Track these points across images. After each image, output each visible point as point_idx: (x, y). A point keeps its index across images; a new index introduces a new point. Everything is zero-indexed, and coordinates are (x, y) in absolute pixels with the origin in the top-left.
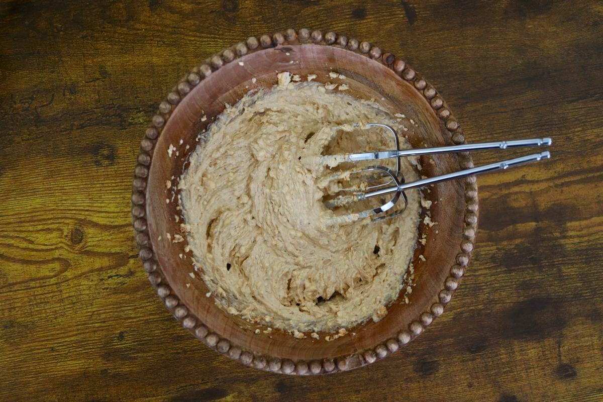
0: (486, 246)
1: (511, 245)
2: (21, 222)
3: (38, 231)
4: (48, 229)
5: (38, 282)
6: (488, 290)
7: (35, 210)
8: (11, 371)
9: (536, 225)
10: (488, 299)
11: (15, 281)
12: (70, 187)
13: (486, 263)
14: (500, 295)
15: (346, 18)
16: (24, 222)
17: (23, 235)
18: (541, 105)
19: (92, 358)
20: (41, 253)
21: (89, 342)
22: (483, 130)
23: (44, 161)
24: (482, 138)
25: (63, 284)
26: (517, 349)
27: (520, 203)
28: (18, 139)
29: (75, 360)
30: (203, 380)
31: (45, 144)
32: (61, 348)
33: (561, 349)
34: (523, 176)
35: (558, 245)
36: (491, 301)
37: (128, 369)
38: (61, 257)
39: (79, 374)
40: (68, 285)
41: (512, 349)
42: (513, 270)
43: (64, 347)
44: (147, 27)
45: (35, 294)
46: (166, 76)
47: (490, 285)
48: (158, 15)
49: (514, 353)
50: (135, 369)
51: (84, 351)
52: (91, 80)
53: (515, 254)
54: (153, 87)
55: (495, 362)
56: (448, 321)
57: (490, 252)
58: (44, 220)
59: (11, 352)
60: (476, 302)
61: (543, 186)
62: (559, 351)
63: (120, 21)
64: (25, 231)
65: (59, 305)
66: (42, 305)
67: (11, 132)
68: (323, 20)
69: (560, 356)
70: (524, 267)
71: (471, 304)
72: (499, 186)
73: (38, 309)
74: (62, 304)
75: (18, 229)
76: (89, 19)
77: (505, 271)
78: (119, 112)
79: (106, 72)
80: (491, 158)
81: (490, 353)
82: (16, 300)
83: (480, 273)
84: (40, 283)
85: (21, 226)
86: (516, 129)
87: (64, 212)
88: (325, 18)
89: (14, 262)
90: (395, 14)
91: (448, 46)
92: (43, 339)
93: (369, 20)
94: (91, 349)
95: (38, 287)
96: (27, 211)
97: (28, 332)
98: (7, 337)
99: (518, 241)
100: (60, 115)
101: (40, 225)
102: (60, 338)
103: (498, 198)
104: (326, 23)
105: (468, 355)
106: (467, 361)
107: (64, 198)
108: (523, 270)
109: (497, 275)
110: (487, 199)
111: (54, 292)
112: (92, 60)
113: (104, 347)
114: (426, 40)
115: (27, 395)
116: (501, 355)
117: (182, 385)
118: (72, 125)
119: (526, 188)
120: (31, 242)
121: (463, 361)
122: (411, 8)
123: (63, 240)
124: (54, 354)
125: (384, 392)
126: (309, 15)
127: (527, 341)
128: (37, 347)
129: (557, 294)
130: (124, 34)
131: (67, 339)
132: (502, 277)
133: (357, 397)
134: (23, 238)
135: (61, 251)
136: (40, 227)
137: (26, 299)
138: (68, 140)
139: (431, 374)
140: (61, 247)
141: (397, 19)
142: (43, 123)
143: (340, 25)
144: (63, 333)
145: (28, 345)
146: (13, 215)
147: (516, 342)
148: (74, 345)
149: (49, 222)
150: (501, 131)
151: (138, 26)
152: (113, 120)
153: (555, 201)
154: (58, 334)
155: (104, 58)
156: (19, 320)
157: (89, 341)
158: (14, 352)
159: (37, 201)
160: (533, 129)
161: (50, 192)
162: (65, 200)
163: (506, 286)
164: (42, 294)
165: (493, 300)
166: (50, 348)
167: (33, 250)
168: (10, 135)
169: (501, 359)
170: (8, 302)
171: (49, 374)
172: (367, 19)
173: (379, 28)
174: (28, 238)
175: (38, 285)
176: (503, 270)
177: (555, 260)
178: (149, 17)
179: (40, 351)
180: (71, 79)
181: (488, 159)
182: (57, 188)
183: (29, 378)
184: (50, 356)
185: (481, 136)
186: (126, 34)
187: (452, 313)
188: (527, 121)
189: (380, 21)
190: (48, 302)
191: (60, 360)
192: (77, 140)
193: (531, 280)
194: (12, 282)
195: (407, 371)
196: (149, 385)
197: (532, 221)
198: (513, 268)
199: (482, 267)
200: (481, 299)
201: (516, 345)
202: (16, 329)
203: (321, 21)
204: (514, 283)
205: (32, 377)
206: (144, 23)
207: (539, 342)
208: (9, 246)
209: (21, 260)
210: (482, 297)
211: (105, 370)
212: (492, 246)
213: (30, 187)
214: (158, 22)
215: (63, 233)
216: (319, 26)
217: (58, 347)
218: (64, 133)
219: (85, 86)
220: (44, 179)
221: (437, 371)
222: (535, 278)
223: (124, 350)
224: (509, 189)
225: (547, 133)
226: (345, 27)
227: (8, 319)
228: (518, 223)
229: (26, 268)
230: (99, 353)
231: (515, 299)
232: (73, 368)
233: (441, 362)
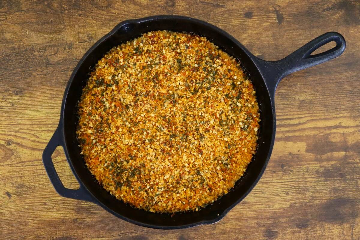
0: (313, 164)
1: (329, 164)
2: (32, 125)
3: (42, 131)
4: (49, 130)
5: (40, 162)
6: (312, 191)
7: (41, 118)
8: (19, 214)
9: (345, 154)
10: (311, 196)
11: (26, 160)
13: (313, 174)
14: (319, 194)
15: (241, 17)
16: (34, 125)
17: (33, 132)
18: (354, 81)
19: (69, 211)
20: (43, 144)
21: (68, 201)
22: (318, 93)
23: (49, 89)
24: (317, 97)
25: (55, 165)
26: (326, 228)
27: (336, 139)
28: (34, 74)
29: (58, 211)
30: (134, 230)
31: (51, 78)
32: (50, 203)
33: (353, 231)
34: (340, 123)
35: (358, 167)
36: (313, 198)
37: (90, 220)
39: (59, 220)
40: (57, 166)
41: (323, 228)
42: (328, 180)
43: (52, 203)
44: (119, 12)
45: (37, 169)
47: (314, 188)
48: (126, 5)
49: (324, 230)
50: (94, 220)
51: (64, 206)
52: (82, 41)
53: (331, 171)
55: (313, 235)
56: (286, 208)
57: (316, 168)
58: (46, 124)
59: (20, 203)
60: (305, 198)
61: (351, 130)
62: (352, 232)
63: (103, 7)
64: (34, 130)
66: (41, 176)
67: (30, 69)
68: (226, 17)
69: (352, 235)
70: (335, 178)
71: (301, 198)
72: (324, 128)
73: (39, 178)
75: (30, 128)
76: (84, 4)
77: (324, 180)
79: (92, 38)
80: (321, 110)
81: (310, 229)
82: (26, 172)
83: (308, 180)
84: (41, 162)
85: (32, 127)
86: (338, 94)
88: (228, 16)
89: (26, 148)
90: (270, 17)
91: (301, 39)
92: (40, 197)
93: (254, 20)
94: (68, 205)
95: (39, 165)
96: (36, 118)
97: (31, 192)
98: (18, 193)
99: (333, 163)
100: (61, 61)
101: (43, 127)
102: (50, 197)
103: (323, 135)
104: (228, 19)
105: (297, 230)
106: (296, 233)
108: (335, 180)
109: (319, 182)
110: (316, 135)
112: (84, 30)
113: (77, 205)
114: (288, 35)
115: (27, 230)
116: (316, 231)
117: (122, 232)
118: (68, 68)
119: (341, 131)
120: (38, 137)
121: (293, 233)
122: (280, 14)
124: (46, 206)
126: (218, 13)
127: (333, 224)
128: (36, 202)
129: (354, 197)
130: (104, 15)
131: (54, 198)
132: (322, 183)
134: (33, 134)
136: (44, 129)
137: (31, 172)
138: (65, 77)
141: (271, 20)
142: (51, 65)
143: (237, 21)
144: (52, 194)
145: (30, 200)
146: (28, 120)
147: (326, 224)
148: (58, 202)
149: (49, 126)
150: (329, 94)
151: (113, 11)
153: (358, 140)
154: (49, 194)
155: (91, 29)
156: (26, 184)
158: (22, 203)
159: (43, 112)
160: (348, 95)
161: (51, 108)
163: (323, 189)
164: (41, 170)
165: (315, 197)
166: (44, 202)
167: (38, 142)
168: (30, 71)
169: (316, 233)
170: (20, 172)
171: (42, 218)
172: (253, 19)
173: (260, 25)
174: (36, 135)
175: (39, 164)
176: (323, 179)
177: (355, 176)
178: (121, 6)
179: (37, 204)
180: (70, 40)
181: (319, 111)
182: (56, 106)
183: (29, 220)
184: (43, 207)
185: (316, 96)
186: (106, 15)
187: (289, 203)
188: (345, 89)
189: (261, 20)
190: (45, 175)
191: (49, 211)
193: (339, 187)
194: (24, 161)
195: (258, 236)
196: (102, 230)
197: (343, 151)
198: (328, 179)
199: (310, 176)
200: (307, 196)
201: (327, 226)
202: (24, 189)
203: (225, 18)
204: (328, 188)
205: (31, 219)
206: (117, 9)
207: (341, 225)
208: (24, 138)
209: (31, 148)
210: (308, 195)
211: (76, 219)
212: (317, 164)
213: (40, 104)
214: (125, 10)
216: (224, 21)
217: (48, 202)
218: (63, 72)
219: (78, 45)
220: (48, 99)
221: (277, 237)
222: (342, 186)
223: (88, 208)
224: (331, 130)
225: (356, 98)
226: (239, 23)
227: (20, 183)
228: (334, 151)
229: (33, 153)
230: (73, 208)
231: (328, 198)
232: (57, 216)
233: (280, 232)
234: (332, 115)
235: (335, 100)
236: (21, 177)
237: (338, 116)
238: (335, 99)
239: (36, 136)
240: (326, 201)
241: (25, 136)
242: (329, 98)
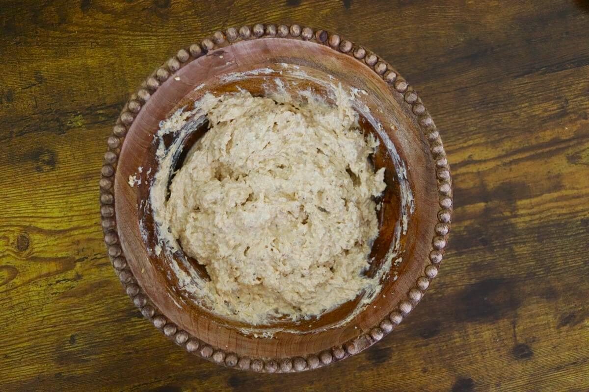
1: (460, 227)
9: (485, 206)
10: (438, 283)
12: (13, 195)
14: (451, 278)
15: (281, 6)
18: (486, 83)
19: (46, 363)
21: (42, 347)
25: (12, 291)
26: (470, 331)
27: (468, 184)
29: (28, 365)
30: (156, 379)
32: (14, 354)
33: (516, 329)
34: (470, 156)
35: (509, 225)
36: (442, 286)
37: (82, 372)
38: (9, 264)
39: (33, 379)
40: (17, 292)
41: (466, 332)
42: (463, 252)
43: (17, 354)
44: (81, 29)
46: (101, 77)
48: (90, 16)
49: (468, 336)
50: (88, 371)
51: (37, 356)
52: (27, 86)
53: (465, 237)
54: (89, 89)
55: (449, 346)
61: (491, 165)
62: (515, 331)
63: (53, 24)
65: (9, 312)
69: (515, 336)
70: (475, 248)
74: (13, 311)
76: (21, 24)
77: (456, 253)
78: (57, 116)
79: (42, 77)
81: (444, 337)
86: (460, 109)
87: (8, 220)
88: (259, 8)
91: (386, 28)
93: (304, 7)
94: (43, 353)
99: (467, 223)
102: (13, 345)
104: (260, 12)
105: (421, 341)
106: (421, 346)
107: (8, 206)
108: (474, 252)
109: (448, 258)
111: (4, 300)
112: (27, 66)
113: (56, 351)
114: (363, 23)
116: (454, 338)
117: (136, 384)
118: (11, 133)
119: (473, 169)
121: (416, 347)
123: (10, 248)
124: (8, 360)
125: (337, 381)
126: (242, 6)
127: (480, 323)
129: (510, 274)
130: (57, 37)
131: (19, 346)
132: (453, 260)
133: (311, 388)
135: (8, 259)
138: (8, 148)
139: (384, 361)
140: (8, 255)
141: (333, 3)
143: (274, 14)
144: (16, 339)
147: (469, 325)
148: (27, 351)
150: (445, 112)
151: (70, 28)
152: (52, 125)
153: (504, 180)
154: (11, 340)
155: (38, 63)
157: (41, 345)
160: (477, 108)
162: (10, 208)
163: (457, 269)
165: (444, 284)
166: (4, 355)
169: (455, 342)
171: (5, 380)
172: (302, 6)
173: (314, 14)
176: (454, 252)
177: (507, 240)
178: (81, 19)
180: (6, 87)
184: (4, 363)
186: (59, 38)
188: (471, 100)
189: (315, 6)
191: (14, 366)
192: (17, 147)
193: (482, 261)
195: (359, 360)
196: (103, 386)
197: (480, 202)
201: (470, 328)
203: (254, 11)
204: (465, 265)
206: (77, 24)
207: (494, 323)
211: (60, 374)
214: (90, 24)
215: (9, 241)
216: (253, 16)
217: (11, 353)
218: (3, 141)
219: (22, 93)
221: (391, 358)
222: (487, 259)
223: (76, 353)
224: (456, 170)
225: (492, 111)
226: (280, 16)
228: (466, 204)
230: (53, 357)
231: (466, 282)
232: (27, 373)
233: (394, 349)
234: (455, 145)
235: (457, 120)
237: (465, 145)
238: (457, 118)
240: (464, 287)
242: (446, 117)
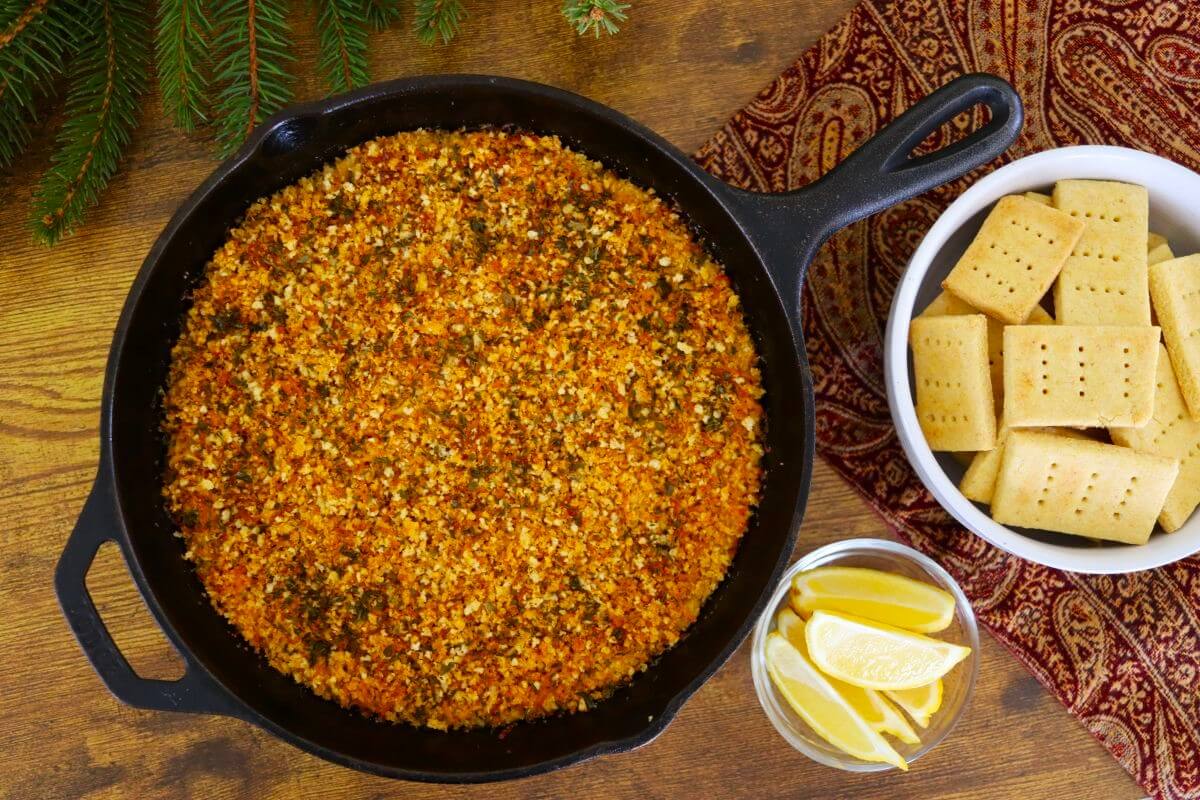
2: (35, 357)
3: (68, 373)
4: (89, 369)
5: (72, 473)
7: (60, 332)
8: (23, 653)
11: (26, 475)
16: (41, 356)
17: (39, 382)
20: (77, 416)
23: (77, 234)
28: (23, 192)
45: (68, 497)
58: (80, 350)
59: (22, 616)
64: (42, 375)
75: (28, 370)
82: (30, 513)
84: (76, 475)
85: (35, 365)
89: (24, 435)
95: (72, 485)
96: (46, 335)
98: (14, 585)
101: (71, 360)
115: (57, 700)
120: (57, 396)
134: (39, 388)
136: (73, 365)
137: (49, 509)
146: (18, 343)
149: (90, 354)
156: (37, 550)
158: (28, 614)
159: (66, 313)
161: (89, 295)
167: (60, 411)
170: (13, 517)
174: (50, 388)
175: (71, 480)
182: (103, 287)
183: (58, 665)
194: (20, 476)
202: (31, 569)
205: (67, 664)
208: (12, 404)
209: (37, 431)
213: (51, 286)
220: (77, 270)
227: (15, 550)
229: (47, 446)
236: (18, 531)
239: (51, 391)
241: (16, 396)
